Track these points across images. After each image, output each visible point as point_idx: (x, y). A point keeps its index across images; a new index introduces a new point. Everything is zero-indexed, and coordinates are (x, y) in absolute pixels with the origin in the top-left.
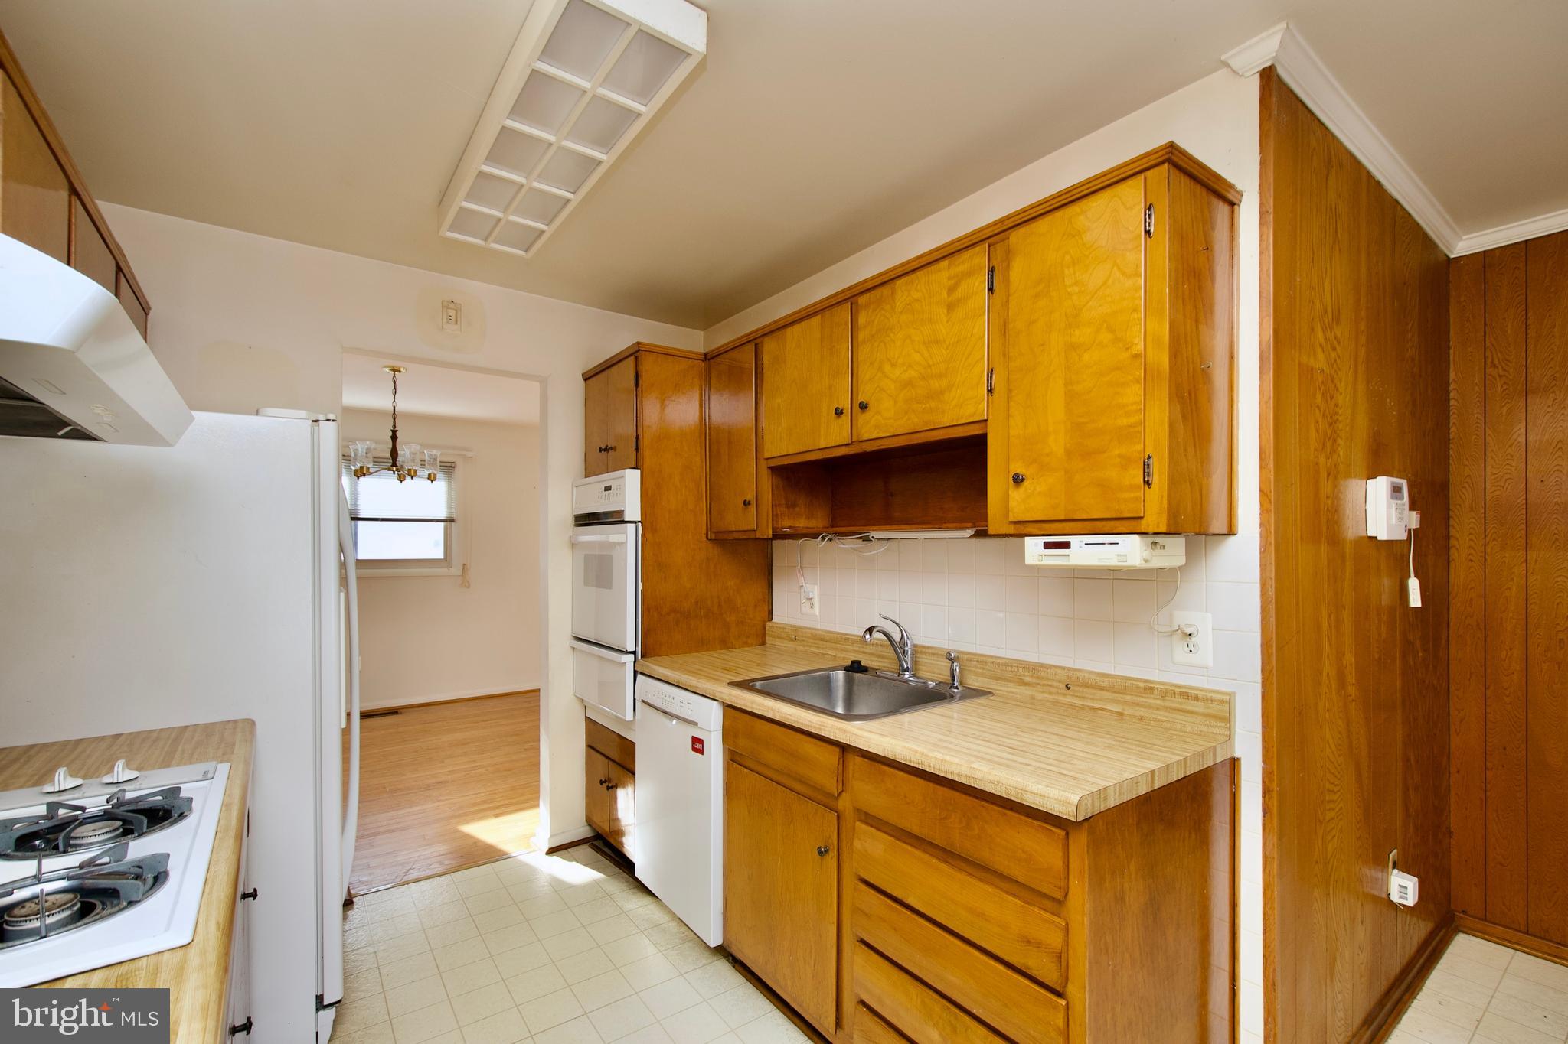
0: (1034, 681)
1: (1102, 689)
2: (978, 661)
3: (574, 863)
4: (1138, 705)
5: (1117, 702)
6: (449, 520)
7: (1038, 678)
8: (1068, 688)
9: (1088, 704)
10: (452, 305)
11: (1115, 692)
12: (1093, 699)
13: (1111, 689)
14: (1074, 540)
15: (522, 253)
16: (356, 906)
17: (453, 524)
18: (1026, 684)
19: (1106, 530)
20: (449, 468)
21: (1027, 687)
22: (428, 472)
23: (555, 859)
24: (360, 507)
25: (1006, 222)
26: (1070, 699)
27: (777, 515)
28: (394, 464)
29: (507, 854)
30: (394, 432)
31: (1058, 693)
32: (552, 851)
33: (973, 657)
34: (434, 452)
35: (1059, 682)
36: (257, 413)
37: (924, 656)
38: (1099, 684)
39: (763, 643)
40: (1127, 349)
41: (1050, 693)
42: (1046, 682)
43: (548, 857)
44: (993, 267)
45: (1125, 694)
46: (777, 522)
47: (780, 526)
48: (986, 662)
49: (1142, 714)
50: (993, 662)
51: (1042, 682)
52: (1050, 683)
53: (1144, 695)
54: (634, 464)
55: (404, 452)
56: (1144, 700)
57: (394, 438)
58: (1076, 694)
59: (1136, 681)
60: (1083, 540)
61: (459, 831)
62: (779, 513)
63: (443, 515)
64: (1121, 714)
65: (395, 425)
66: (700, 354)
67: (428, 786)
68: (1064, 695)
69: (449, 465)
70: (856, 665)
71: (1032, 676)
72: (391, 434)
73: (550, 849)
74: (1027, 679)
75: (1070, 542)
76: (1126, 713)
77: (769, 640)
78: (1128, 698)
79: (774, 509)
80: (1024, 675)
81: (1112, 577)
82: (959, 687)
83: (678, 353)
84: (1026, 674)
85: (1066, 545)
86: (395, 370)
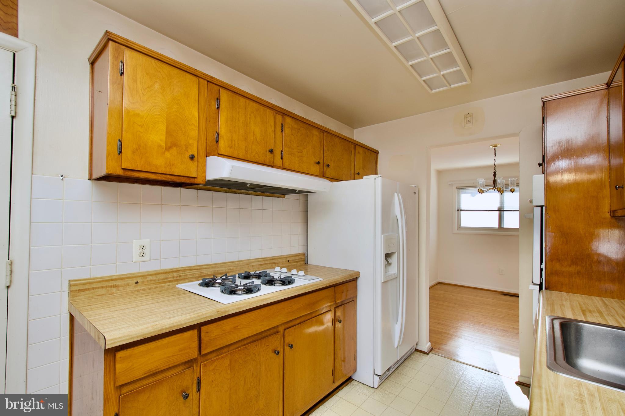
10: (468, 115)
15: (466, 83)
22: (510, 188)
24: (504, 206)
28: (494, 187)
30: (495, 173)
34: (513, 179)
57: (495, 175)
65: (495, 170)
72: (493, 174)
73: (517, 382)
86: (495, 146)
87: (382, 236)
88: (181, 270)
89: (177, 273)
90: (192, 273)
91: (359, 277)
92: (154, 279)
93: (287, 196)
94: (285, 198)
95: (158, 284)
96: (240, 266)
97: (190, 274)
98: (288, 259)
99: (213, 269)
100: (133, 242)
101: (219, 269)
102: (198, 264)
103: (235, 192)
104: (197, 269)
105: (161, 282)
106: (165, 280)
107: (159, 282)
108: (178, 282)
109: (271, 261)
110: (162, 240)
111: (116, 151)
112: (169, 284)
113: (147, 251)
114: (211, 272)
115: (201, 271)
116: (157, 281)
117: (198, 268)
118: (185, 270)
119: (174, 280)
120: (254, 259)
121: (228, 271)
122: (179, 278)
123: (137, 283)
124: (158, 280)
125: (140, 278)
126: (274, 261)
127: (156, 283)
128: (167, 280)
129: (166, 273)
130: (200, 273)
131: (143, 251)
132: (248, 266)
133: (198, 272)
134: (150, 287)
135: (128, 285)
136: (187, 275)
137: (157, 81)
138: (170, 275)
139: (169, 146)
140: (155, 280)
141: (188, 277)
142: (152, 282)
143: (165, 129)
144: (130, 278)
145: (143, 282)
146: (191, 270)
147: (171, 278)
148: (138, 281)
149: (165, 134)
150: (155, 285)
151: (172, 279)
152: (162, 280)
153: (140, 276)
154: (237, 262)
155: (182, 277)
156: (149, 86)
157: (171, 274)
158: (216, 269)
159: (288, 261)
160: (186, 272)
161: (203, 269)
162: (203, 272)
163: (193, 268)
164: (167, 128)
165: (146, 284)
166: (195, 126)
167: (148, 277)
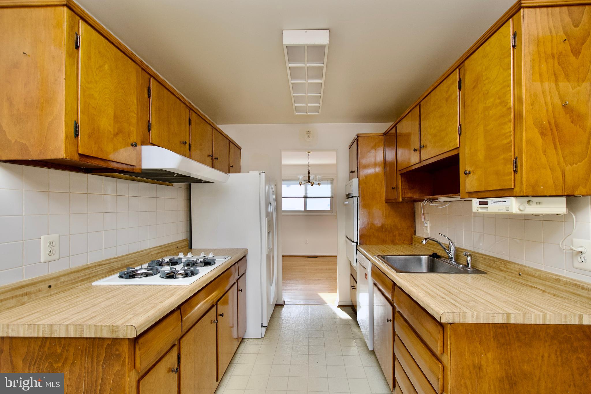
0: (505, 269)
1: (535, 277)
2: (483, 258)
3: (344, 312)
4: (552, 287)
5: (543, 285)
6: (332, 198)
7: (507, 268)
8: (520, 275)
9: (529, 284)
11: (541, 279)
12: (531, 282)
13: (540, 278)
14: (489, 200)
15: (317, 114)
16: (284, 307)
17: (333, 198)
18: (502, 271)
19: (500, 195)
20: (332, 180)
21: (502, 272)
22: (318, 183)
23: (339, 309)
25: (463, 57)
26: (520, 280)
27: (404, 193)
28: (309, 181)
29: (327, 304)
30: (309, 171)
31: (515, 277)
32: (339, 307)
33: (481, 255)
35: (516, 271)
36: (249, 173)
37: (461, 253)
38: (534, 274)
39: (412, 244)
40: (506, 106)
41: (512, 276)
42: (510, 271)
43: (338, 308)
44: (461, 78)
45: (546, 281)
46: (405, 195)
47: (406, 197)
48: (486, 258)
49: (554, 293)
50: (488, 259)
51: (509, 271)
52: (512, 271)
53: (555, 283)
54: (356, 177)
55: (312, 177)
56: (555, 285)
57: (309, 173)
58: (524, 278)
59: (552, 275)
60: (493, 200)
61: (318, 294)
62: (405, 191)
63: (330, 196)
64: (544, 291)
65: (309, 168)
66: (382, 133)
67: (315, 280)
68: (518, 278)
69: (332, 179)
70: (435, 255)
71: (504, 267)
73: (339, 306)
74: (502, 268)
75: (488, 201)
76: (547, 291)
77: (414, 242)
78: (548, 283)
79: (403, 190)
80: (501, 266)
81: (542, 219)
82: (471, 268)
83: (373, 135)
84: (502, 266)
85: (486, 203)
86: (309, 153)
87: (267, 219)
88: (92, 267)
89: (89, 270)
90: (102, 268)
91: (248, 253)
92: (67, 279)
93: (174, 184)
94: (172, 186)
95: (71, 285)
96: (142, 256)
97: (100, 270)
98: (178, 245)
99: (120, 263)
100: (41, 238)
101: (125, 262)
102: (105, 259)
103: (134, 179)
104: (107, 264)
105: (73, 282)
106: (78, 280)
107: (72, 283)
108: (89, 280)
109: (166, 249)
110: (71, 235)
111: (73, 134)
112: (81, 283)
113: (56, 249)
114: (118, 266)
115: (110, 265)
116: (70, 282)
117: (107, 262)
118: (96, 266)
119: (86, 278)
120: (152, 248)
121: (132, 262)
122: (90, 276)
123: (50, 287)
124: (71, 280)
125: (53, 280)
126: (168, 249)
127: (70, 284)
128: (79, 279)
129: (78, 271)
130: (109, 267)
131: (53, 248)
132: (147, 256)
133: (107, 267)
134: (63, 289)
135: (40, 290)
136: (98, 271)
137: (106, 62)
138: (82, 274)
139: (116, 132)
140: (68, 281)
141: (99, 273)
142: (65, 283)
143: (113, 114)
144: (42, 282)
145: (56, 285)
146: (101, 265)
147: (83, 276)
148: (51, 284)
149: (113, 118)
150: (68, 286)
151: (84, 278)
152: (75, 279)
153: (53, 278)
154: (139, 252)
155: (93, 274)
156: (101, 66)
157: (83, 272)
158: (123, 262)
159: (178, 248)
160: (97, 268)
161: (112, 263)
162: (112, 266)
163: (103, 263)
164: (115, 113)
165: (59, 287)
166: (134, 112)
167: (61, 278)
